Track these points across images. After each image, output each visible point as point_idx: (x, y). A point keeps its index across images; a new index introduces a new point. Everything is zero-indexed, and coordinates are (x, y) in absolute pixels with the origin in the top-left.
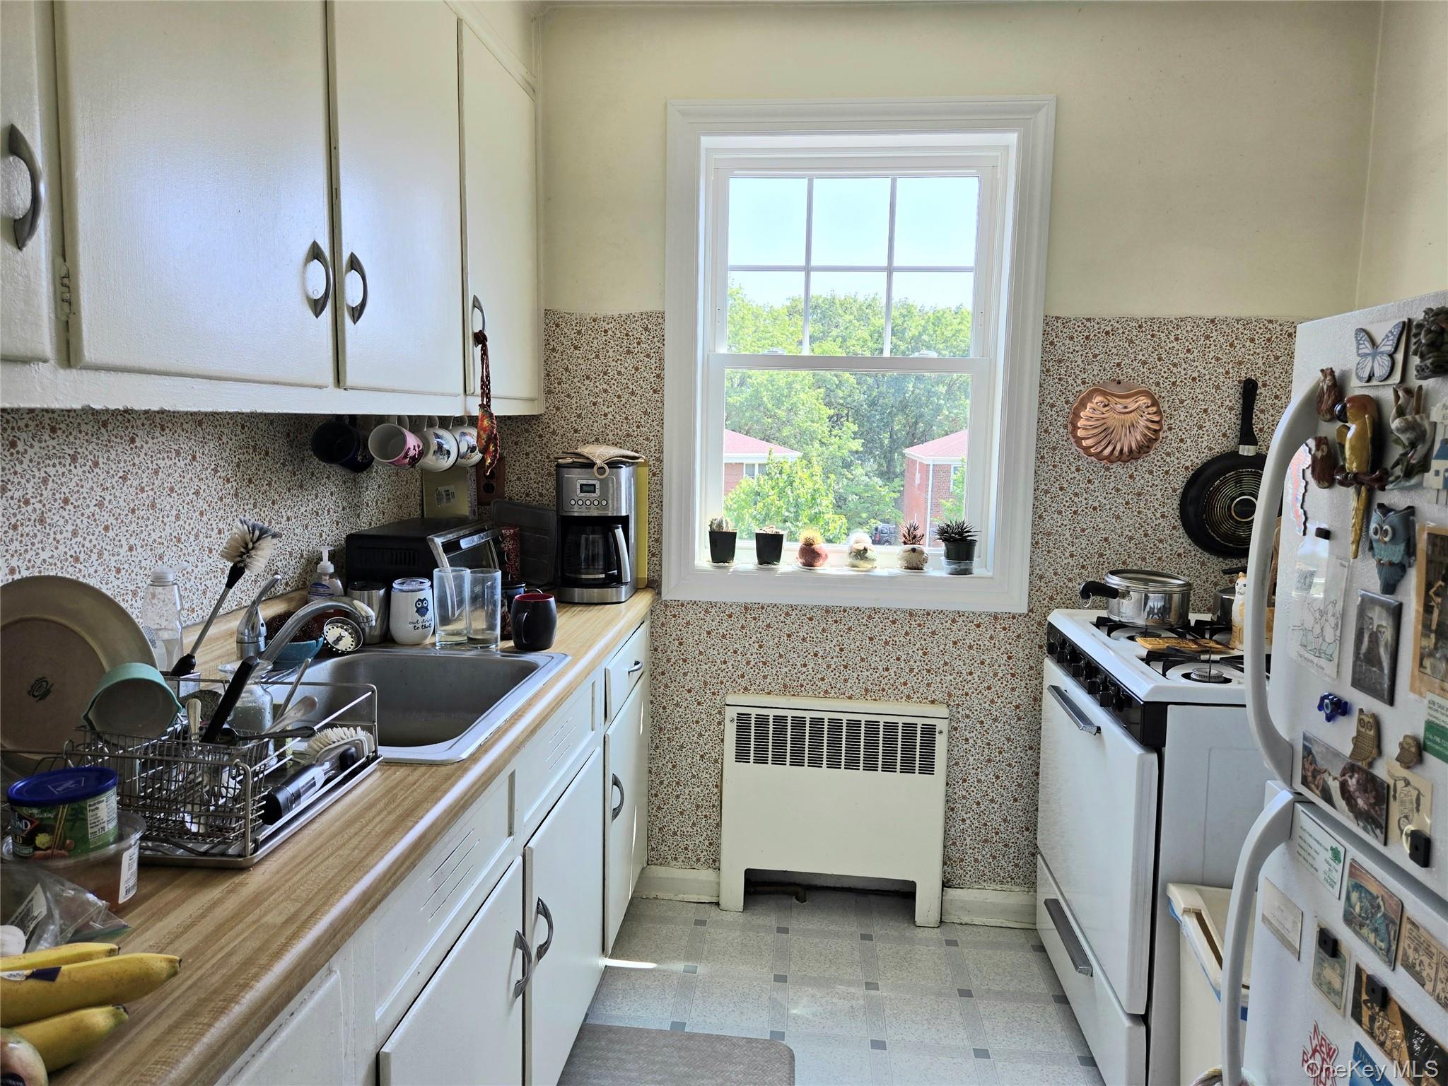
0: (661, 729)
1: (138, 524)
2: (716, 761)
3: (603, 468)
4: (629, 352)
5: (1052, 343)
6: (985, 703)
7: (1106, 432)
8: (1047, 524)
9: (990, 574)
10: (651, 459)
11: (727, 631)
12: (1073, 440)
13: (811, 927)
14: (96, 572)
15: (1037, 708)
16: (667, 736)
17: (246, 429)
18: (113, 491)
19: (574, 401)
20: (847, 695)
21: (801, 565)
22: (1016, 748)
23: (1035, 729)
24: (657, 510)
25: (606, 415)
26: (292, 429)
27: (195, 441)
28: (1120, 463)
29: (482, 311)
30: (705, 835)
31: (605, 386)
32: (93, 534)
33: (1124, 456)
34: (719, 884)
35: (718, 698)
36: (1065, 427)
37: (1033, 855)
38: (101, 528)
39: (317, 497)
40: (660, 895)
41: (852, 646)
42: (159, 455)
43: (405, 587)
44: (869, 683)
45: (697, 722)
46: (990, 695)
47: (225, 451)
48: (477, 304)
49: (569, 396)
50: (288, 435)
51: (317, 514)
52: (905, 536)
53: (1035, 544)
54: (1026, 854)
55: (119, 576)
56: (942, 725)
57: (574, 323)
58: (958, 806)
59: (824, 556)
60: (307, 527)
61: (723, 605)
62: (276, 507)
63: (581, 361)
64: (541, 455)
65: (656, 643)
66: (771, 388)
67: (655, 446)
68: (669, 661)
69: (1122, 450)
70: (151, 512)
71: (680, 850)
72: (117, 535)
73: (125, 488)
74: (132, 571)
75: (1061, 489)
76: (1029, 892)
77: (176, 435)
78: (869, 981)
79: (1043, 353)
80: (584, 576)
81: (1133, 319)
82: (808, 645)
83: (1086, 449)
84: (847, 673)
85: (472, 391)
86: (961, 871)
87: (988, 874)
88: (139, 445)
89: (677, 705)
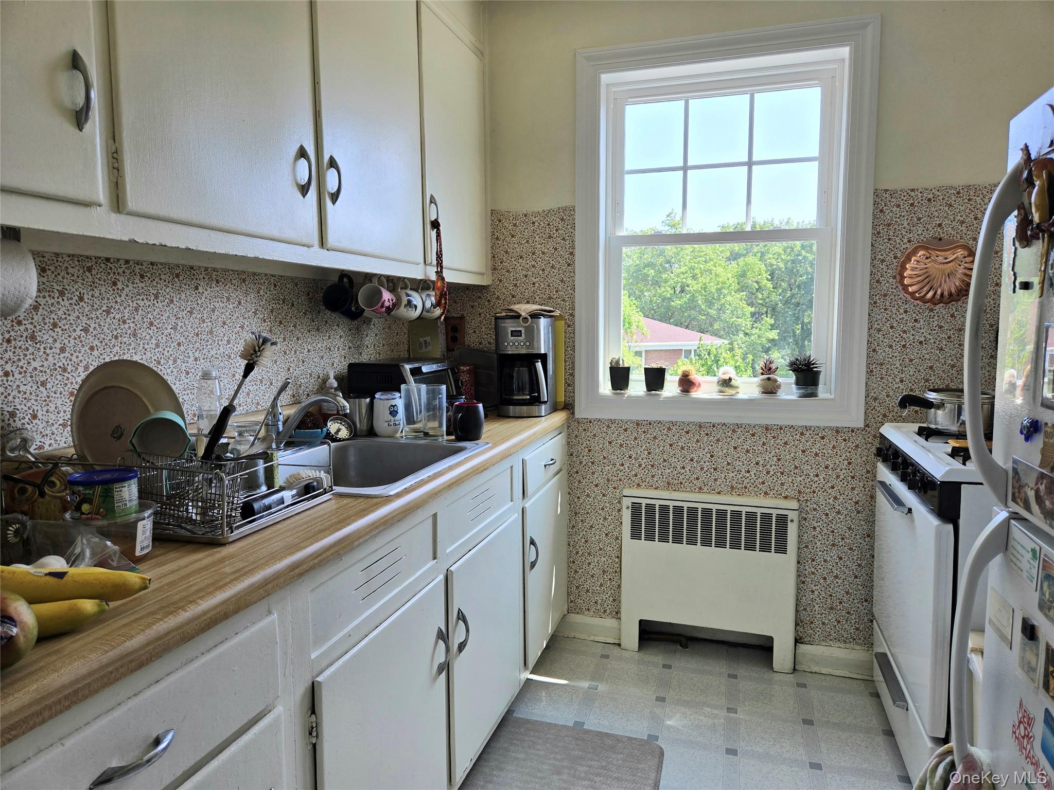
0: (576, 513)
1: (200, 343)
2: (617, 538)
3: (526, 318)
4: (550, 237)
5: (881, 211)
6: (830, 499)
7: (927, 279)
8: (881, 356)
9: (833, 397)
10: (567, 315)
11: (624, 441)
12: (901, 288)
13: (689, 666)
14: (172, 372)
15: (873, 504)
16: (581, 518)
17: (278, 287)
18: (183, 320)
19: (511, 275)
20: (716, 491)
21: (679, 392)
22: (856, 535)
23: (871, 519)
24: (571, 352)
25: (534, 284)
26: (311, 290)
27: (240, 292)
28: (942, 305)
29: (436, 205)
30: (609, 593)
31: (533, 263)
32: (170, 347)
33: (945, 299)
34: (620, 630)
35: (618, 491)
36: (894, 277)
37: (872, 621)
38: (175, 344)
39: (329, 338)
40: (577, 635)
41: (720, 454)
42: (214, 299)
43: (383, 397)
44: (734, 482)
45: (603, 509)
46: (833, 493)
47: (262, 301)
48: (433, 200)
49: (508, 271)
50: (308, 294)
51: (330, 350)
52: (762, 369)
53: (870, 372)
54: (866, 620)
55: (188, 377)
56: (792, 515)
57: (511, 219)
58: (808, 580)
59: (697, 384)
60: (322, 358)
61: (620, 422)
62: (300, 342)
63: (516, 246)
64: (490, 314)
65: (572, 450)
66: (704, 293)
67: (569, 305)
68: (581, 463)
69: (942, 295)
70: (210, 336)
71: (591, 603)
72: (186, 349)
73: (191, 319)
74: (197, 374)
75: (892, 327)
76: (868, 650)
77: (227, 287)
78: (731, 707)
79: (874, 219)
80: (515, 398)
81: (951, 188)
82: (686, 452)
83: (912, 294)
84: (716, 474)
85: (430, 262)
86: (811, 631)
87: (834, 634)
88: (201, 292)
89: (588, 496)
